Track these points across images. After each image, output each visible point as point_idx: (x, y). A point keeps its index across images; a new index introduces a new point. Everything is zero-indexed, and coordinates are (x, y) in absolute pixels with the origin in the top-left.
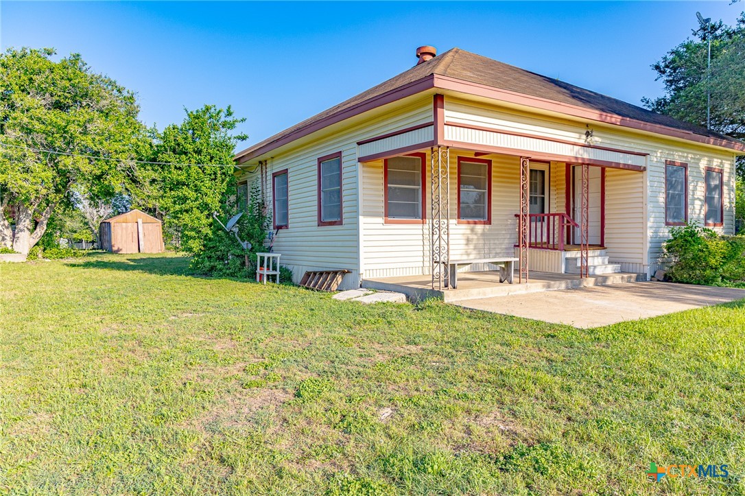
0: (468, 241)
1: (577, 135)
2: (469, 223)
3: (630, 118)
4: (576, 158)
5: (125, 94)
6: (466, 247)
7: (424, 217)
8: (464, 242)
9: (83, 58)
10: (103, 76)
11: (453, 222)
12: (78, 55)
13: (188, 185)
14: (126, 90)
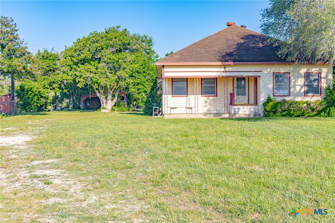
0: (206, 102)
1: (219, 69)
2: (206, 96)
3: (238, 62)
4: (219, 76)
5: (148, 39)
6: (205, 104)
7: (187, 95)
8: (204, 103)
9: (127, 30)
10: (137, 34)
11: (200, 96)
12: (126, 29)
13: (140, 84)
14: (148, 37)
